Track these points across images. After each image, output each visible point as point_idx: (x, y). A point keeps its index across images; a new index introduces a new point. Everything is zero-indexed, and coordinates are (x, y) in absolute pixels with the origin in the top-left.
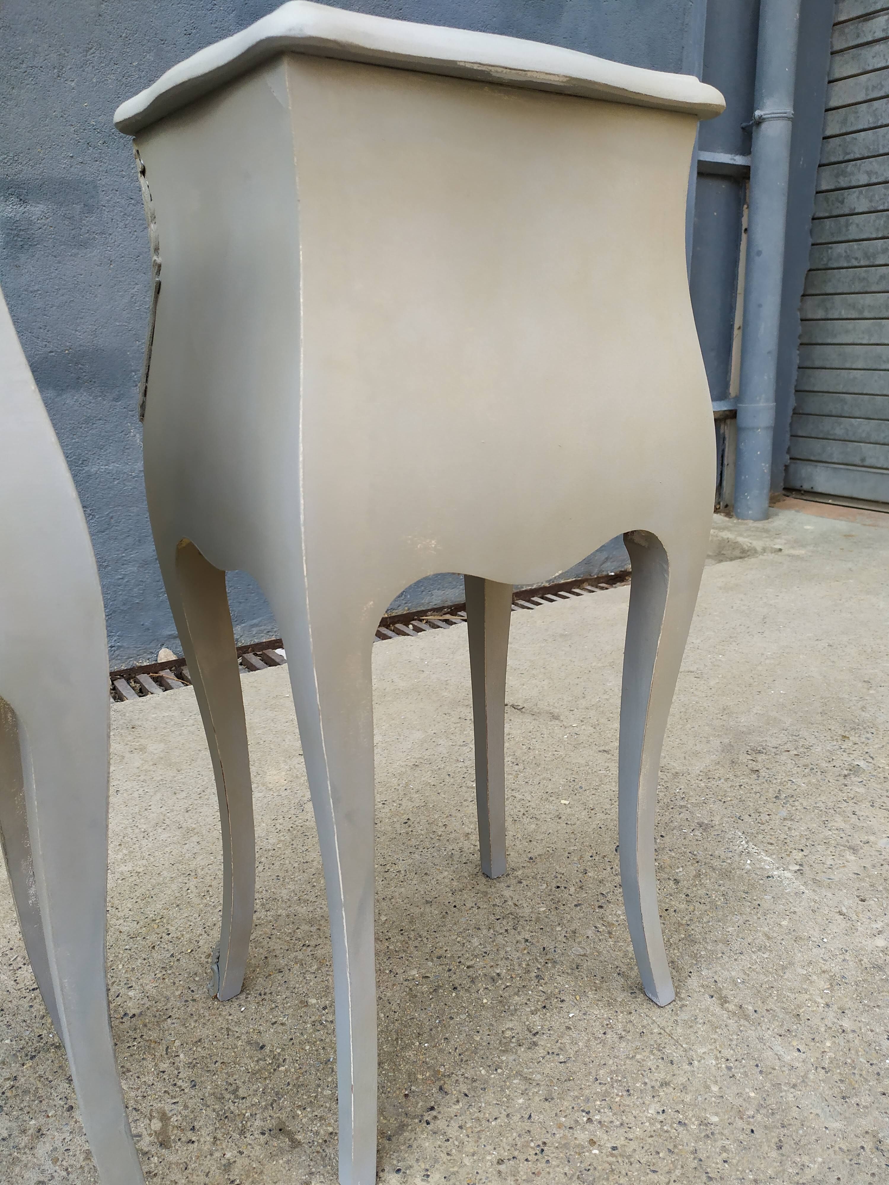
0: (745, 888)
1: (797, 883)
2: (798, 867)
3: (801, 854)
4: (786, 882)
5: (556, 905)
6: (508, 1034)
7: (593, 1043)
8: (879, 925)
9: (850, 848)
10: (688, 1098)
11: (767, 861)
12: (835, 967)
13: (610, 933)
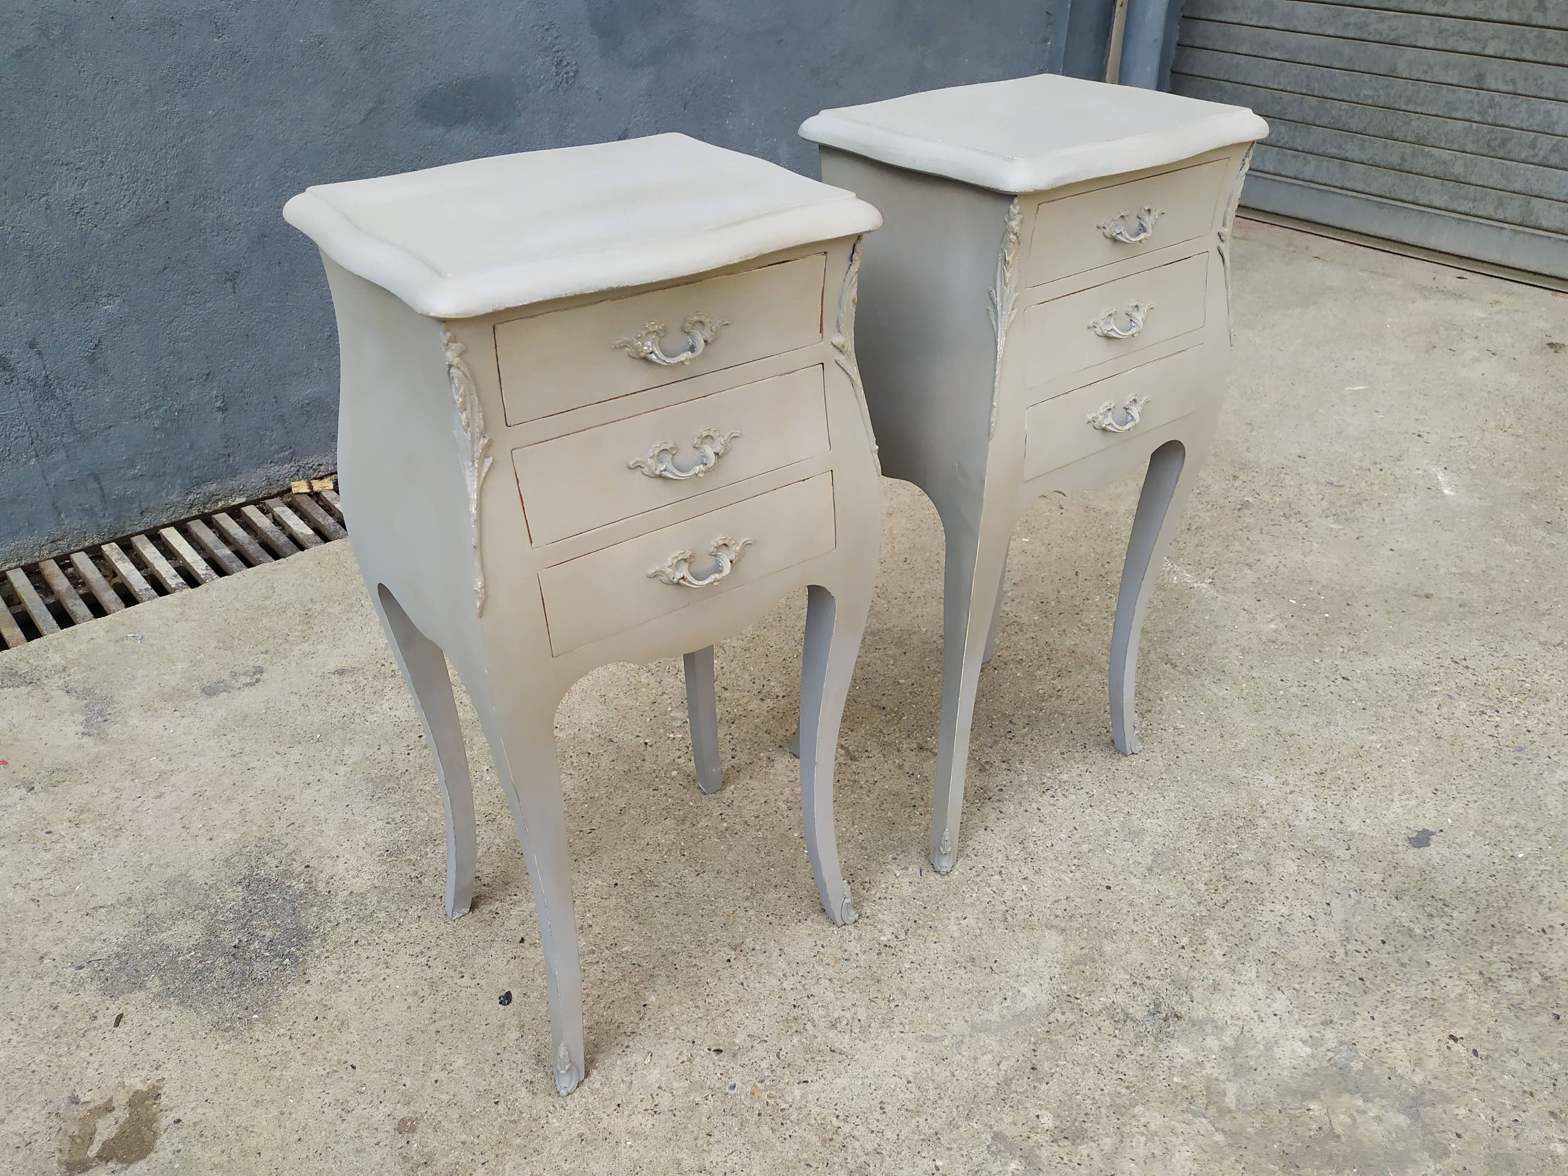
0: (1176, 596)
1: (1212, 591)
2: (1210, 581)
3: (1212, 571)
4: (1203, 591)
5: (1045, 614)
6: (1041, 692)
7: (1097, 693)
8: (1272, 615)
9: (1247, 565)
10: (1164, 717)
11: (1189, 578)
12: (1244, 643)
13: (1089, 630)
